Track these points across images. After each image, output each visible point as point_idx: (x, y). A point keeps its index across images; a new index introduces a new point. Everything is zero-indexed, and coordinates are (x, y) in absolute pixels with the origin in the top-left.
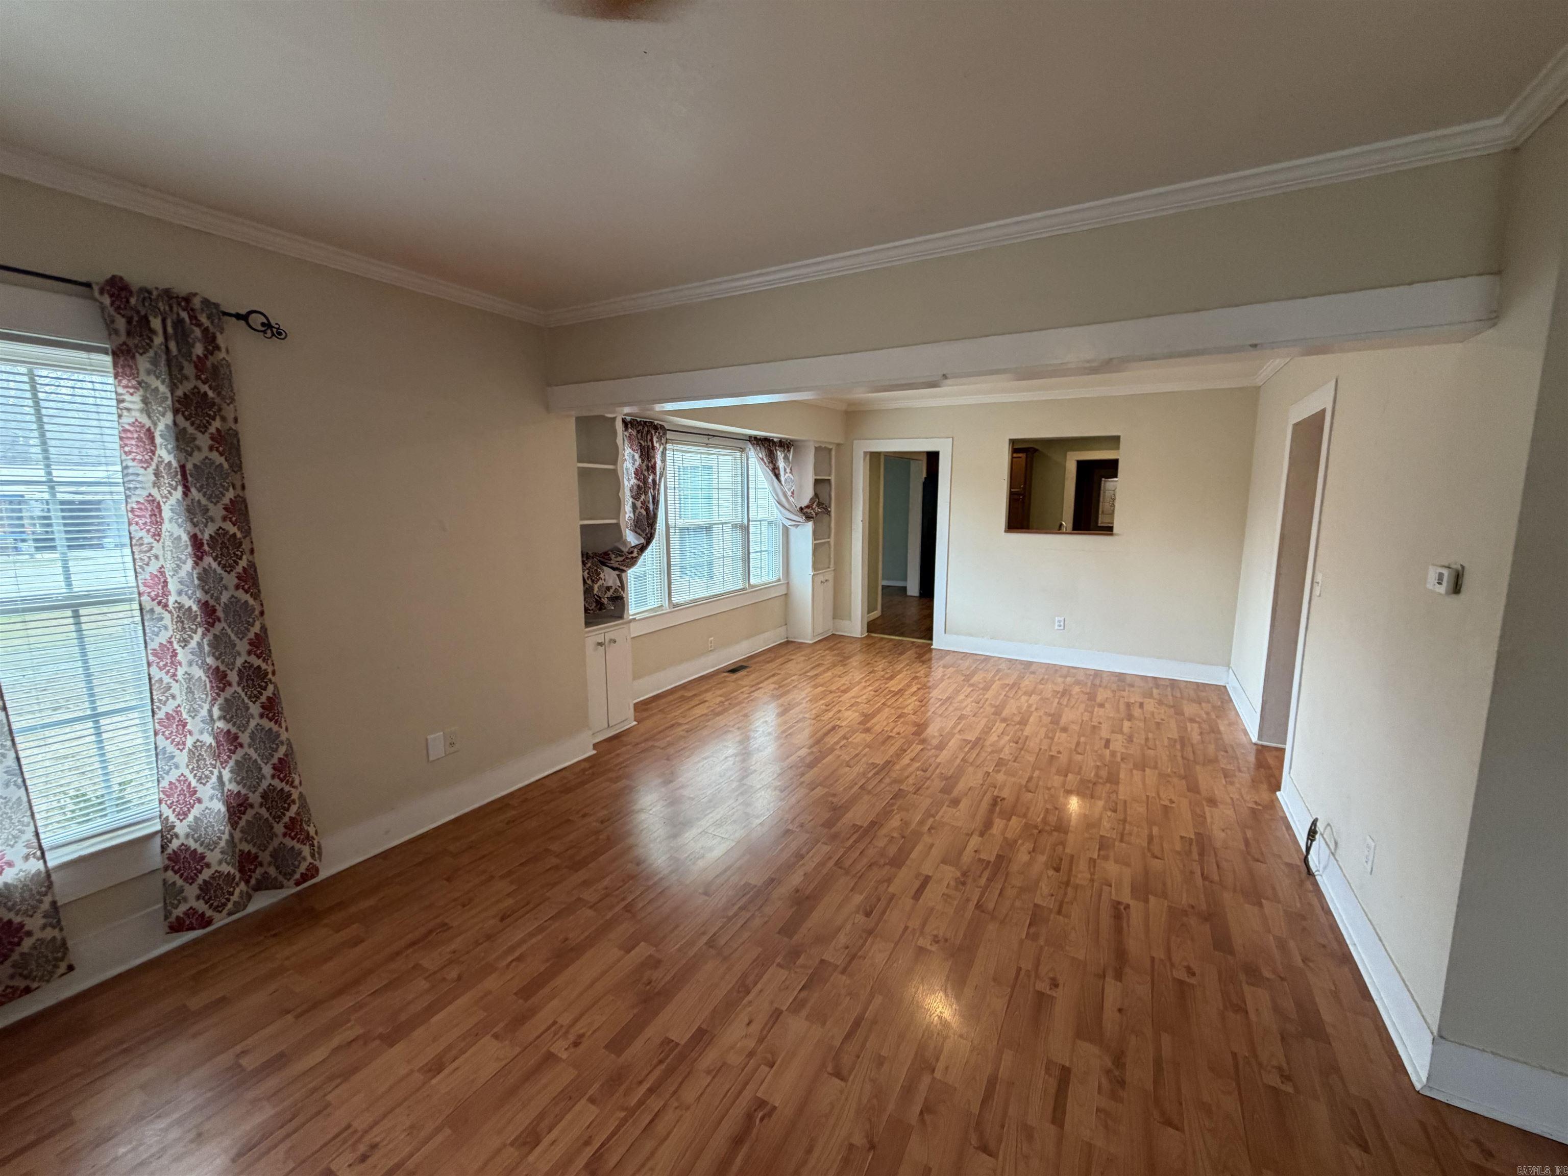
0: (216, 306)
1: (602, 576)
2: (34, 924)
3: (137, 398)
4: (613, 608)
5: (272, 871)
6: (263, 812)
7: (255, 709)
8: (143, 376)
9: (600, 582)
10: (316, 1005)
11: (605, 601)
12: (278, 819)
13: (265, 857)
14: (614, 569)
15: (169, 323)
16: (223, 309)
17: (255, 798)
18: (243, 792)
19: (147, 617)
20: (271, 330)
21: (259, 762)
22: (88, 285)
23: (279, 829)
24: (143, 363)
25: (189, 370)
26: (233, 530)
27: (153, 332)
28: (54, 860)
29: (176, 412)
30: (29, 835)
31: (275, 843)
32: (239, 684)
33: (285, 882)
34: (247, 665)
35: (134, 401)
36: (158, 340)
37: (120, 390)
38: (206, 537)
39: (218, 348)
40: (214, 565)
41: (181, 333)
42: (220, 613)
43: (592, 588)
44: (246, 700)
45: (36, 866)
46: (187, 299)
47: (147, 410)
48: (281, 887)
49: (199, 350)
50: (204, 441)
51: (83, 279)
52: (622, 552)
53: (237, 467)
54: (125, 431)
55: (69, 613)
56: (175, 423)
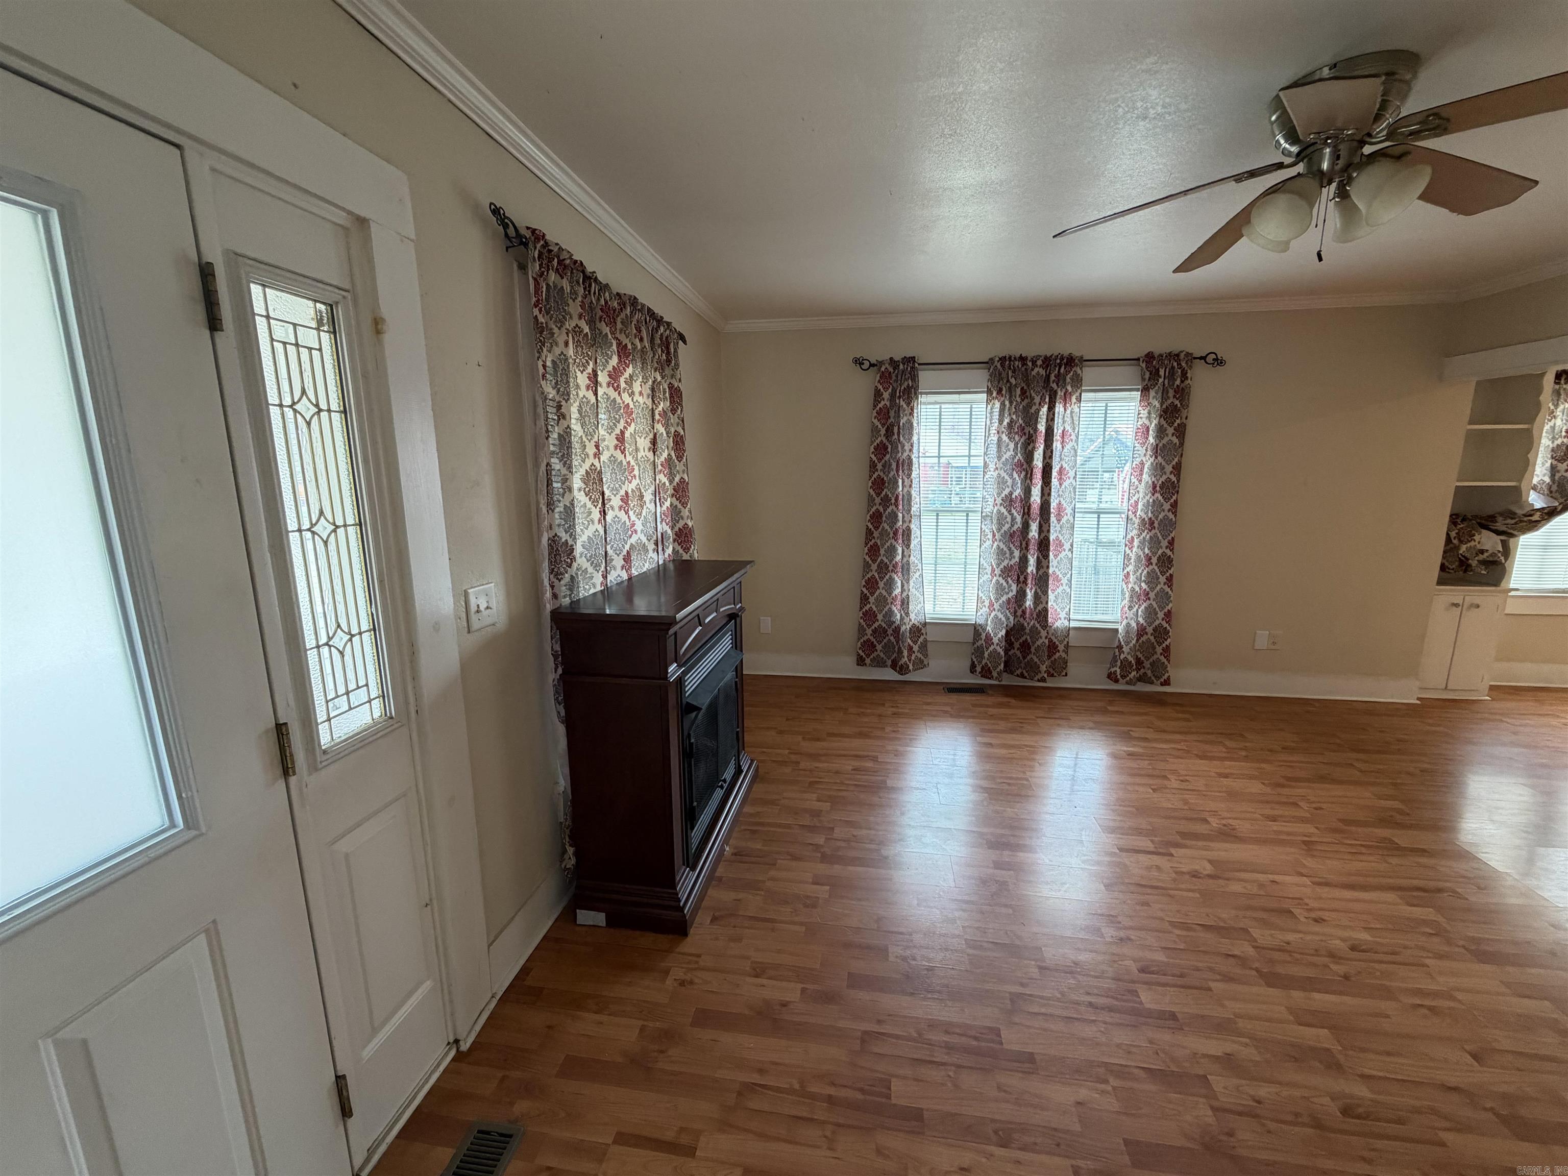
0: (1192, 354)
1: (1477, 537)
2: (1061, 647)
3: (1146, 411)
4: (1483, 572)
5: (1149, 673)
6: (1152, 638)
7: (1163, 579)
8: (1151, 400)
9: (1472, 543)
10: (1164, 731)
11: (1474, 563)
12: (1160, 644)
13: (1147, 664)
14: (1498, 533)
15: (1167, 370)
16: (1195, 356)
17: (1150, 630)
18: (1145, 624)
19: (1129, 522)
20: (1219, 362)
21: (1157, 609)
22: (1138, 359)
23: (1159, 650)
24: (1152, 393)
25: (1171, 393)
26: (1174, 479)
27: (1160, 377)
28: (1073, 624)
29: (1161, 417)
30: (1067, 610)
31: (1155, 657)
32: (1156, 564)
33: (1155, 681)
34: (1164, 554)
35: (1144, 413)
36: (1161, 380)
37: (1140, 408)
38: (1160, 482)
39: (1187, 378)
40: (1160, 498)
41: (1171, 376)
42: (1156, 525)
43: (1457, 548)
44: (1159, 574)
45: (1066, 623)
46: (1178, 355)
47: (1149, 418)
48: (1152, 683)
49: (1178, 382)
50: (1170, 431)
51: (1136, 357)
52: (1515, 514)
53: (1182, 444)
54: (1138, 429)
55: (1096, 516)
56: (1159, 423)
